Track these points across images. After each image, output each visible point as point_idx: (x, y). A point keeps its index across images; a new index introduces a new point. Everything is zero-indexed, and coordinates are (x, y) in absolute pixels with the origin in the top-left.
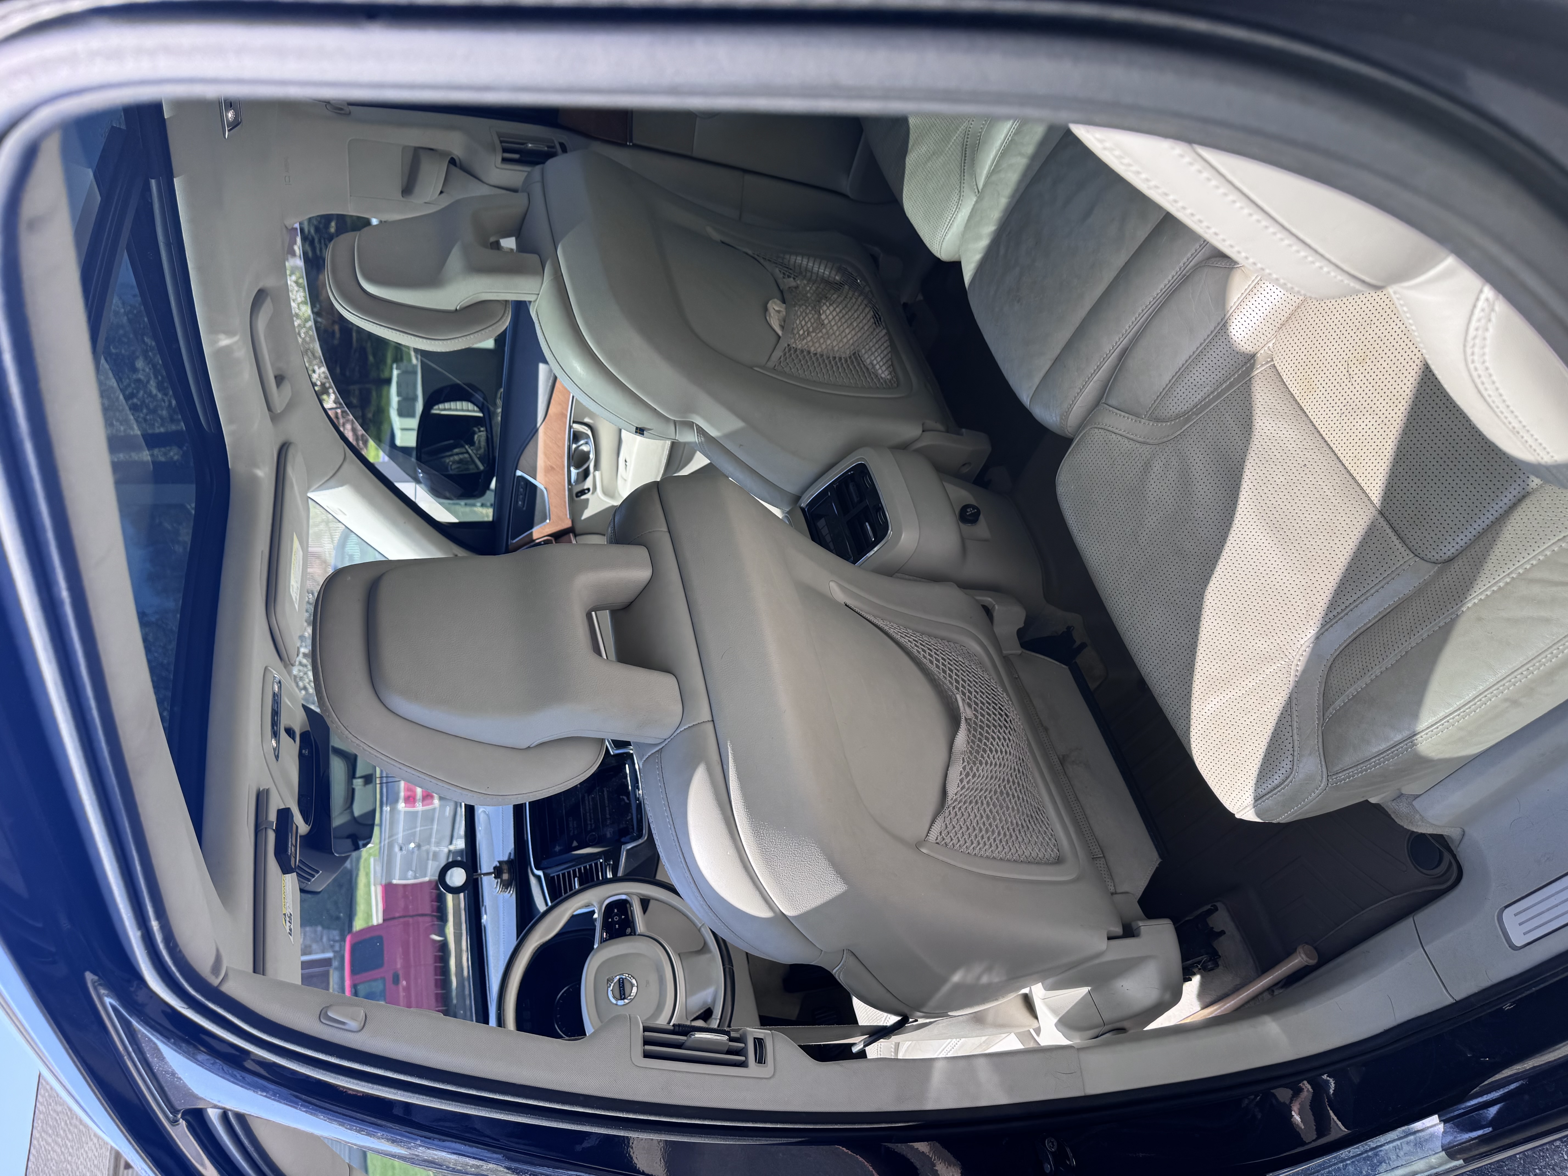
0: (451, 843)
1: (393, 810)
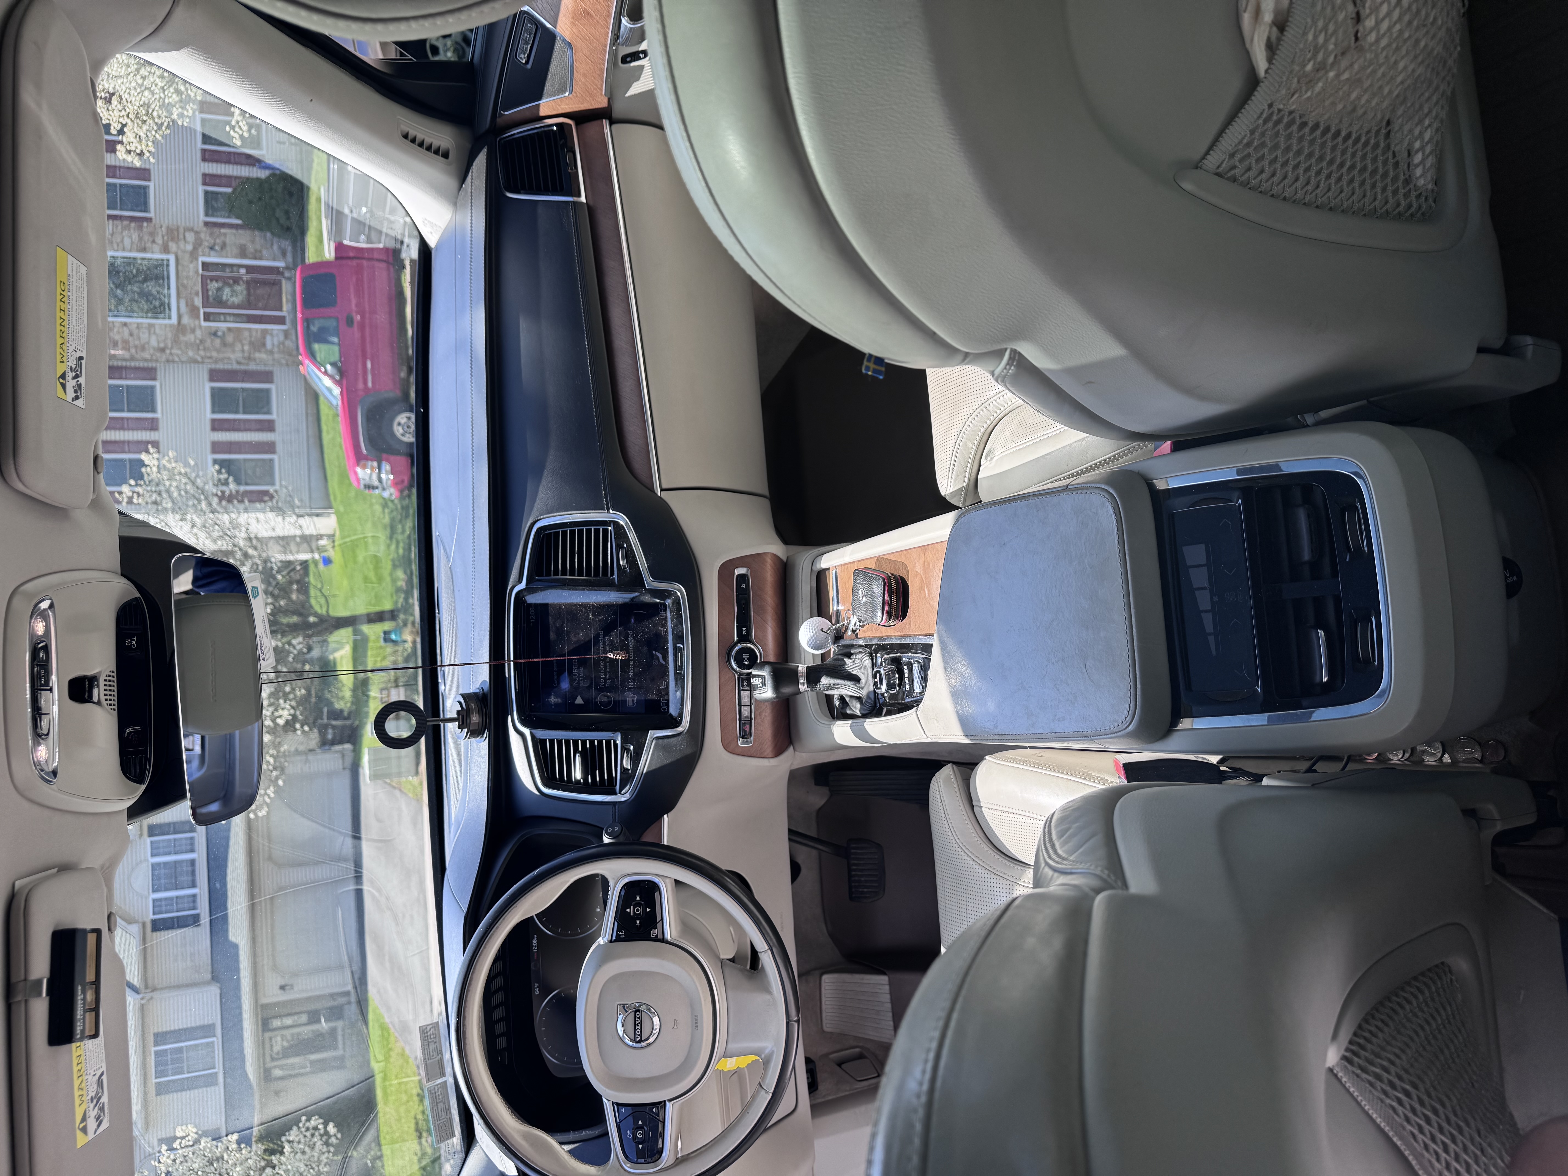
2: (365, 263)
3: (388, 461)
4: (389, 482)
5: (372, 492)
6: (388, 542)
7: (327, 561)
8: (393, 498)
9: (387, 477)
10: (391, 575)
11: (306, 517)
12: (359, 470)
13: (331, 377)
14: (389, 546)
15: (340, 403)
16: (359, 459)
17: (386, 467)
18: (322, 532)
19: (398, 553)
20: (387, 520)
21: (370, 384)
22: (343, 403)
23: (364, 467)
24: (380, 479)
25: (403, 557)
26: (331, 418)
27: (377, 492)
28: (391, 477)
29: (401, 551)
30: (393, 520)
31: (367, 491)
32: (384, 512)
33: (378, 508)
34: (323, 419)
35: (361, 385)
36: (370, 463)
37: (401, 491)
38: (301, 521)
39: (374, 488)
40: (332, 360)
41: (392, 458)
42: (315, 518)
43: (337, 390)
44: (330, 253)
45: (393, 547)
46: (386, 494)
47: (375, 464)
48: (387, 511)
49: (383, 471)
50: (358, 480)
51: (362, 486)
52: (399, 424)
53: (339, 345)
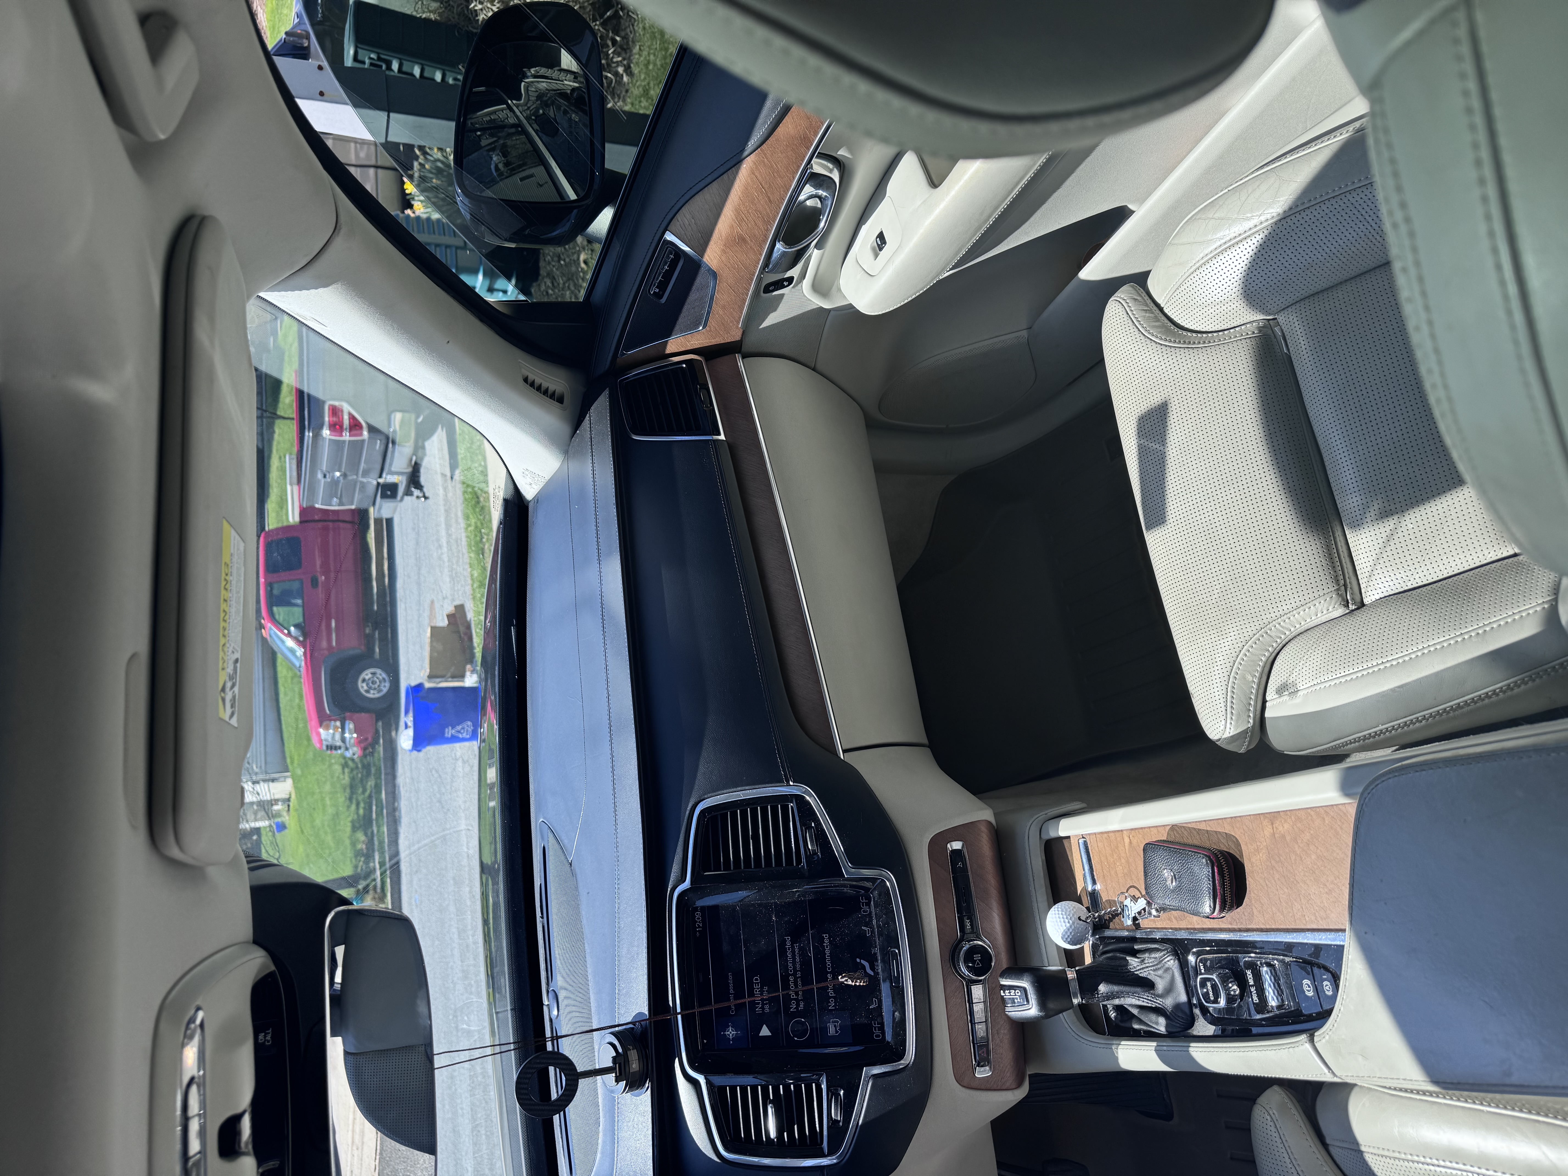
0: (380, 476)
1: (317, 435)
2: (331, 524)
3: (351, 719)
4: (352, 741)
5: (334, 752)
6: (348, 802)
7: (282, 827)
8: (355, 757)
9: (351, 736)
10: (350, 838)
11: (262, 783)
12: (321, 730)
13: (296, 639)
14: (349, 807)
15: (303, 664)
16: (323, 719)
17: (350, 725)
18: (277, 797)
19: (357, 813)
20: (346, 780)
21: (334, 644)
22: (306, 663)
23: (327, 728)
24: (343, 740)
25: (364, 815)
26: (289, 680)
27: (339, 752)
28: (355, 735)
29: (361, 811)
30: (353, 779)
31: (329, 752)
32: (344, 773)
33: (338, 768)
34: (281, 681)
35: (324, 644)
36: (333, 723)
37: (365, 749)
38: (257, 787)
39: (337, 748)
40: (297, 622)
41: (357, 715)
42: (271, 784)
43: (300, 652)
44: (293, 518)
45: (353, 807)
46: (348, 754)
47: (338, 724)
48: (346, 770)
49: (347, 731)
50: (321, 741)
51: (324, 748)
52: (364, 680)
53: (303, 606)
